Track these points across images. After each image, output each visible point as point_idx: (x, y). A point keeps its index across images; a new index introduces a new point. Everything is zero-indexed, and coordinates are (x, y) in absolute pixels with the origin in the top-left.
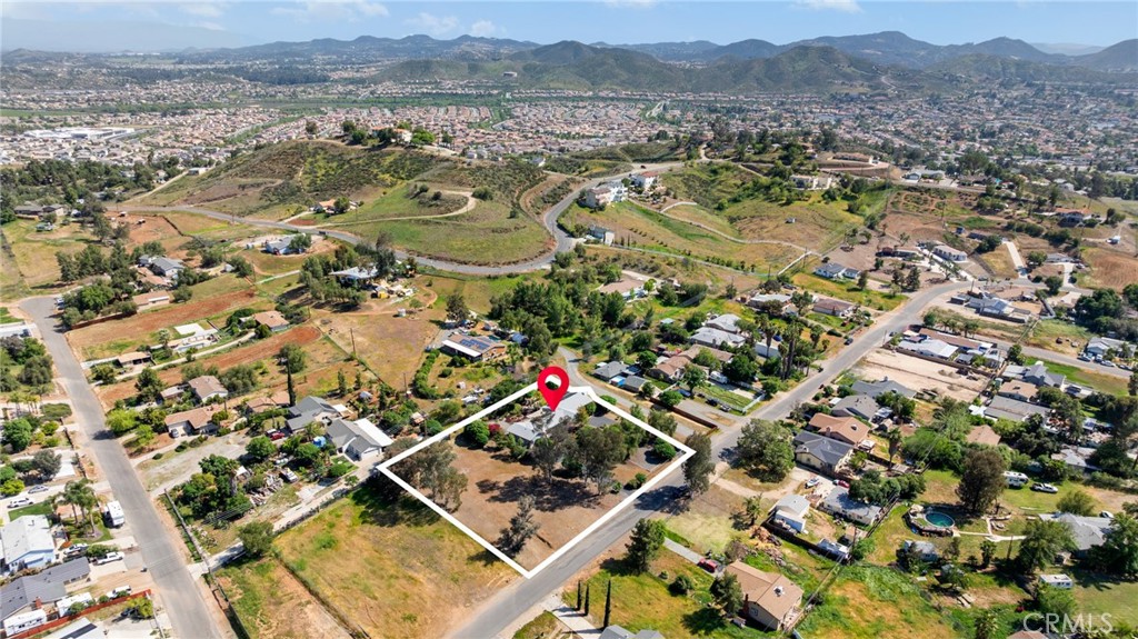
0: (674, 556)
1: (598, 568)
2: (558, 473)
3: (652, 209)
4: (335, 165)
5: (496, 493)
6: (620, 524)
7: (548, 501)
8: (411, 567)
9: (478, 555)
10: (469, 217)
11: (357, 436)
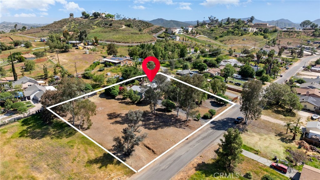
0: (250, 161)
1: (194, 170)
2: (159, 110)
3: (192, 37)
4: (78, 24)
5: (119, 119)
6: (204, 138)
7: (153, 124)
8: (37, 169)
9: (96, 159)
10: (123, 30)
11: (40, 90)
